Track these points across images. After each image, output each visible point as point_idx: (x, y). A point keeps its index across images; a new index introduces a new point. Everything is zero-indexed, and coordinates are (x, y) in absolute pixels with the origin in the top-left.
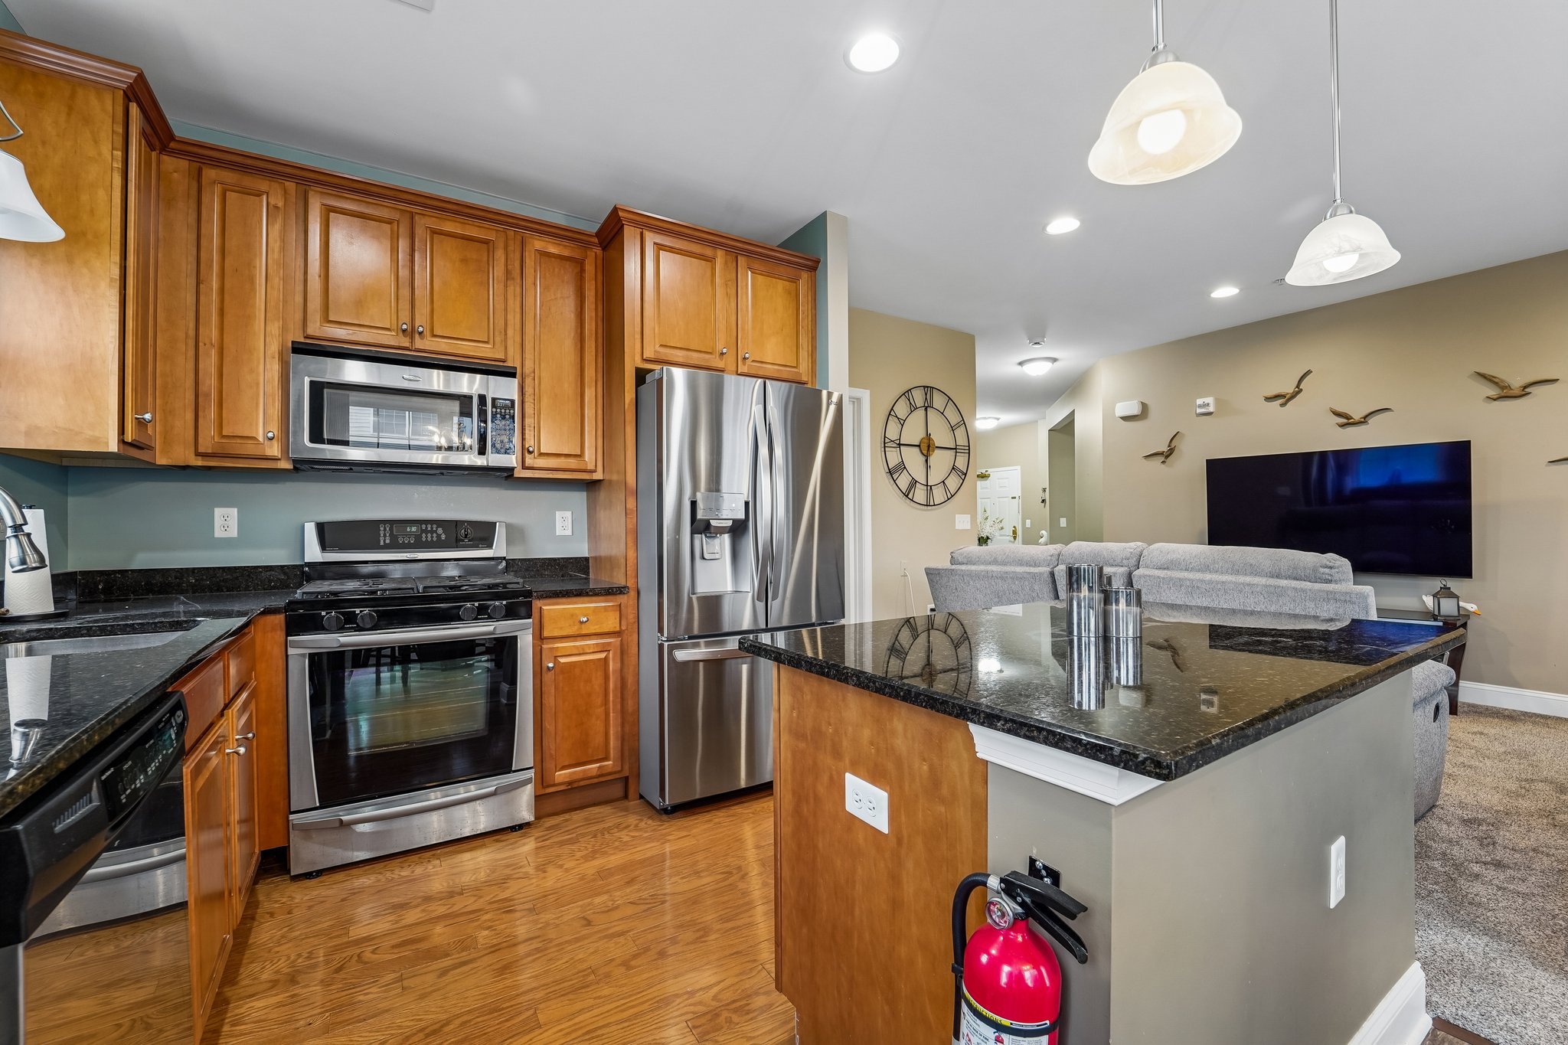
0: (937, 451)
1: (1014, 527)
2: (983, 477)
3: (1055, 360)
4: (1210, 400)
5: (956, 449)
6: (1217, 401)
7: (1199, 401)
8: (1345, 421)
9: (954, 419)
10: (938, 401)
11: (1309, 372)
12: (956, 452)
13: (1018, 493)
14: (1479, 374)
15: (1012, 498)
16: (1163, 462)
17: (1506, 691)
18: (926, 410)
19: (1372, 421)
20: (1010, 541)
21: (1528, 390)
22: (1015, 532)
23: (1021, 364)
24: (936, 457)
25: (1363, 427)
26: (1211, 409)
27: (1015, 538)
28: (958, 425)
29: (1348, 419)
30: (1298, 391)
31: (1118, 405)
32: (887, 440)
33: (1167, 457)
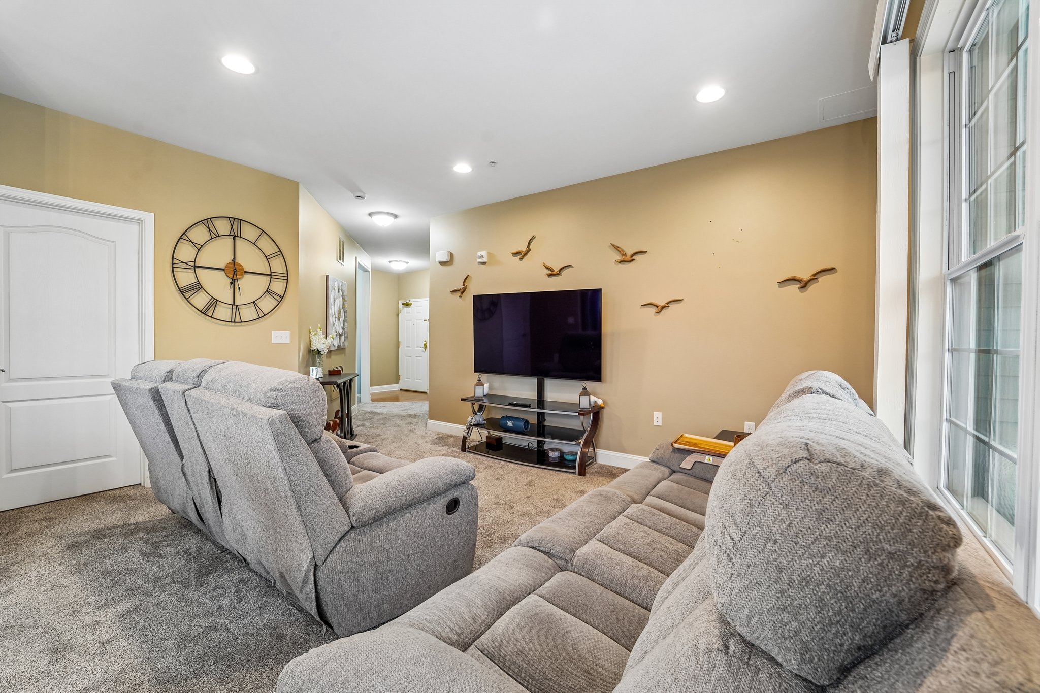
0: (247, 276)
1: (425, 341)
2: (407, 305)
3: (396, 216)
4: (484, 253)
5: (271, 275)
6: (489, 254)
7: (479, 254)
8: (550, 272)
9: (270, 249)
10: (249, 232)
11: (533, 238)
12: (271, 278)
13: (427, 318)
14: (614, 246)
15: (424, 320)
16: (460, 296)
17: (615, 455)
18: (234, 238)
19: (564, 273)
20: (423, 351)
21: (634, 257)
22: (425, 345)
23: (370, 215)
24: (245, 282)
25: (559, 278)
26: (485, 260)
27: (425, 349)
28: (274, 256)
29: (552, 271)
30: (528, 251)
31: (437, 253)
32: (175, 261)
33: (462, 293)
